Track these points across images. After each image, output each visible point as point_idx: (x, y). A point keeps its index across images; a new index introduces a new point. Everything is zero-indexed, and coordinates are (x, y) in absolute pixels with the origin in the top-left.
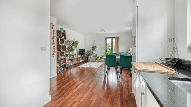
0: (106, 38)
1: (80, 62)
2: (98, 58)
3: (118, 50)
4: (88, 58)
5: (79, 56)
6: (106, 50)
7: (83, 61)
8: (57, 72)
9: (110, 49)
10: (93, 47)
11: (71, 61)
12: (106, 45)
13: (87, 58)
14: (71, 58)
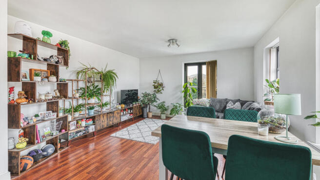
0: (186, 65)
1: (122, 120)
2: (166, 110)
3: (214, 92)
4: (145, 109)
5: (120, 107)
6: (186, 92)
7: (132, 116)
8: (10, 170)
9: (193, 91)
10: (156, 84)
11: (91, 122)
12: (186, 81)
13: (142, 109)
14: (92, 113)
